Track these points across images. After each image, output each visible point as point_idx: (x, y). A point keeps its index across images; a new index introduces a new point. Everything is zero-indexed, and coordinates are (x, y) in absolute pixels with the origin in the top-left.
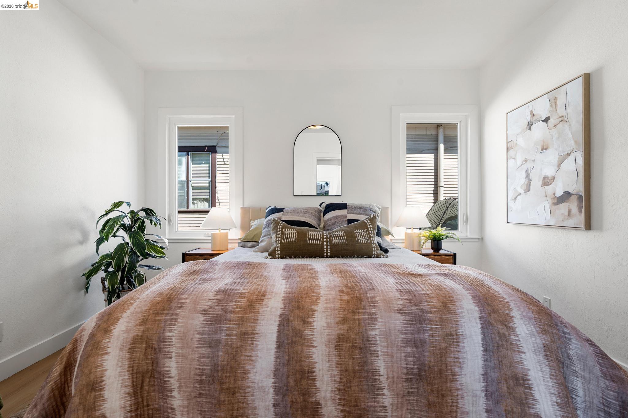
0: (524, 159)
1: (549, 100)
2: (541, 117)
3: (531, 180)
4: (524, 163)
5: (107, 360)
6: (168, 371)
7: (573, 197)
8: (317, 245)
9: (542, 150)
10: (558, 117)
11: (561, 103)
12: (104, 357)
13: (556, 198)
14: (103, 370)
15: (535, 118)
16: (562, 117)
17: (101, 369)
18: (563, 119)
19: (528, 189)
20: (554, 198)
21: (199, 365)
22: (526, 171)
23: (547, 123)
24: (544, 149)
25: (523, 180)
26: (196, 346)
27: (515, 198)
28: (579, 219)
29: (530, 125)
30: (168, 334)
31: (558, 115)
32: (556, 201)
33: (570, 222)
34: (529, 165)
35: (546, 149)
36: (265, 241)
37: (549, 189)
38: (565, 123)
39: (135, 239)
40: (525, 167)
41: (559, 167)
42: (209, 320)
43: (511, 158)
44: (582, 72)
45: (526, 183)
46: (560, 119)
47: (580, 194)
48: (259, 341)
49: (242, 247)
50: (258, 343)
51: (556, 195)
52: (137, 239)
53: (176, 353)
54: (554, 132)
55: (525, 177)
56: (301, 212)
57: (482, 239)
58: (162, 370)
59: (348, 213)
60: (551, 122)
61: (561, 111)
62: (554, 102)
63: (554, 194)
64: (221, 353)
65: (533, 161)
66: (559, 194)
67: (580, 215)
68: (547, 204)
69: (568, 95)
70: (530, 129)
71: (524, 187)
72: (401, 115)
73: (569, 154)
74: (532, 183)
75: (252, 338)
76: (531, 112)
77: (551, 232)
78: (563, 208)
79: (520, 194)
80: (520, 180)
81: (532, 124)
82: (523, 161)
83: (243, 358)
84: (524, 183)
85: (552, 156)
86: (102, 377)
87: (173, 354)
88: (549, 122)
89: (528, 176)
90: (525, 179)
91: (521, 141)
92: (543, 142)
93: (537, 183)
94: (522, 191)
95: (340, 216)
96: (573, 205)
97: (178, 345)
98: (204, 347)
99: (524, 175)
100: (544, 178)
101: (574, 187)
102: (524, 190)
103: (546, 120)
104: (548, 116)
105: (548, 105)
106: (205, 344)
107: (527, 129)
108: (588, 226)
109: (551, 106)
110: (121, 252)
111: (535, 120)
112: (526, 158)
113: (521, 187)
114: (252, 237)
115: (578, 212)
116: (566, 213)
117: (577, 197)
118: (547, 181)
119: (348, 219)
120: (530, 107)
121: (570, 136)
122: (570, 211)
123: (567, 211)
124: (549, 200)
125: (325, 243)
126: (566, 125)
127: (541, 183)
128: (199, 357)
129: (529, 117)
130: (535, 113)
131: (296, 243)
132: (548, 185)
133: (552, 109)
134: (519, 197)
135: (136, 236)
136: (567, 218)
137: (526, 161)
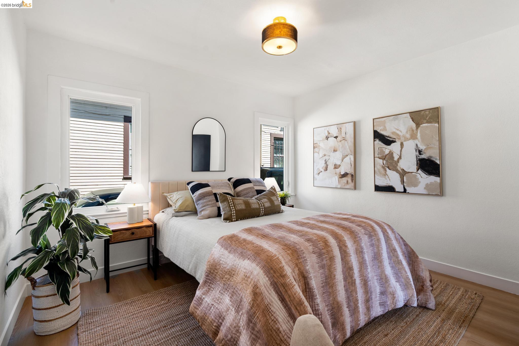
0: (324, 154)
1: (338, 128)
2: (334, 136)
3: (328, 165)
4: (324, 156)
5: (297, 288)
6: (313, 286)
7: (349, 175)
8: (257, 209)
9: (334, 151)
10: (342, 137)
11: (343, 131)
12: (295, 288)
13: (341, 175)
14: (298, 294)
15: (330, 135)
16: (344, 138)
17: (297, 294)
18: (344, 139)
19: (326, 169)
20: (340, 175)
21: (322, 279)
22: (325, 160)
23: (336, 139)
24: (335, 151)
25: (323, 165)
26: (318, 270)
27: (319, 174)
28: (351, 185)
29: (327, 138)
30: (307, 268)
31: (342, 136)
32: (341, 176)
33: (348, 187)
34: (327, 158)
35: (336, 151)
36: (207, 210)
37: (338, 170)
38: (345, 141)
39: (80, 223)
40: (325, 158)
41: (342, 161)
42: (318, 255)
43: (316, 152)
44: (353, 120)
45: (325, 166)
46: (343, 139)
47: (352, 174)
48: (335, 260)
49: (176, 216)
50: (336, 260)
51: (341, 174)
52: (83, 222)
53: (313, 276)
54: (340, 144)
55: (324, 163)
56: (221, 186)
57: (296, 195)
58: (311, 287)
59: (254, 185)
60: (339, 139)
61: (343, 135)
62: (340, 130)
63: (340, 173)
64: (326, 270)
65: (329, 156)
66: (342, 173)
67: (352, 183)
68: (337, 178)
69: (347, 129)
70: (327, 139)
71: (324, 168)
72: (260, 118)
73: (347, 156)
74: (328, 167)
75: (333, 259)
76: (328, 131)
77: (337, 191)
78: (344, 179)
79: (321, 172)
80: (321, 165)
81: (328, 138)
82: (324, 155)
83: (332, 269)
84: (324, 166)
85: (338, 155)
86: (300, 297)
87: (312, 277)
88: (337, 138)
89: (326, 163)
90: (324, 165)
91: (322, 145)
92: (335, 147)
93: (331, 167)
94: (323, 170)
95: (250, 188)
96: (349, 178)
97: (313, 272)
98: (321, 269)
99: (324, 162)
100: (335, 165)
101: (349, 171)
102: (324, 170)
103: (336, 137)
104: (337, 136)
105: (337, 130)
106: (321, 268)
107: (325, 139)
108: (355, 188)
109: (339, 131)
110: (74, 238)
111: (330, 136)
112: (325, 154)
113: (322, 168)
114: (184, 208)
115: (351, 182)
116: (346, 182)
117: (351, 175)
118: (336, 167)
119: (256, 190)
120: (327, 128)
121: (348, 147)
122: (347, 181)
123: (346, 181)
124: (338, 175)
125: (261, 207)
126: (346, 142)
127: (333, 167)
128: (321, 275)
129: (327, 134)
130: (330, 133)
131: (245, 209)
132: (337, 169)
133: (339, 133)
134: (321, 173)
135: (81, 220)
136: (346, 184)
137: (325, 155)
